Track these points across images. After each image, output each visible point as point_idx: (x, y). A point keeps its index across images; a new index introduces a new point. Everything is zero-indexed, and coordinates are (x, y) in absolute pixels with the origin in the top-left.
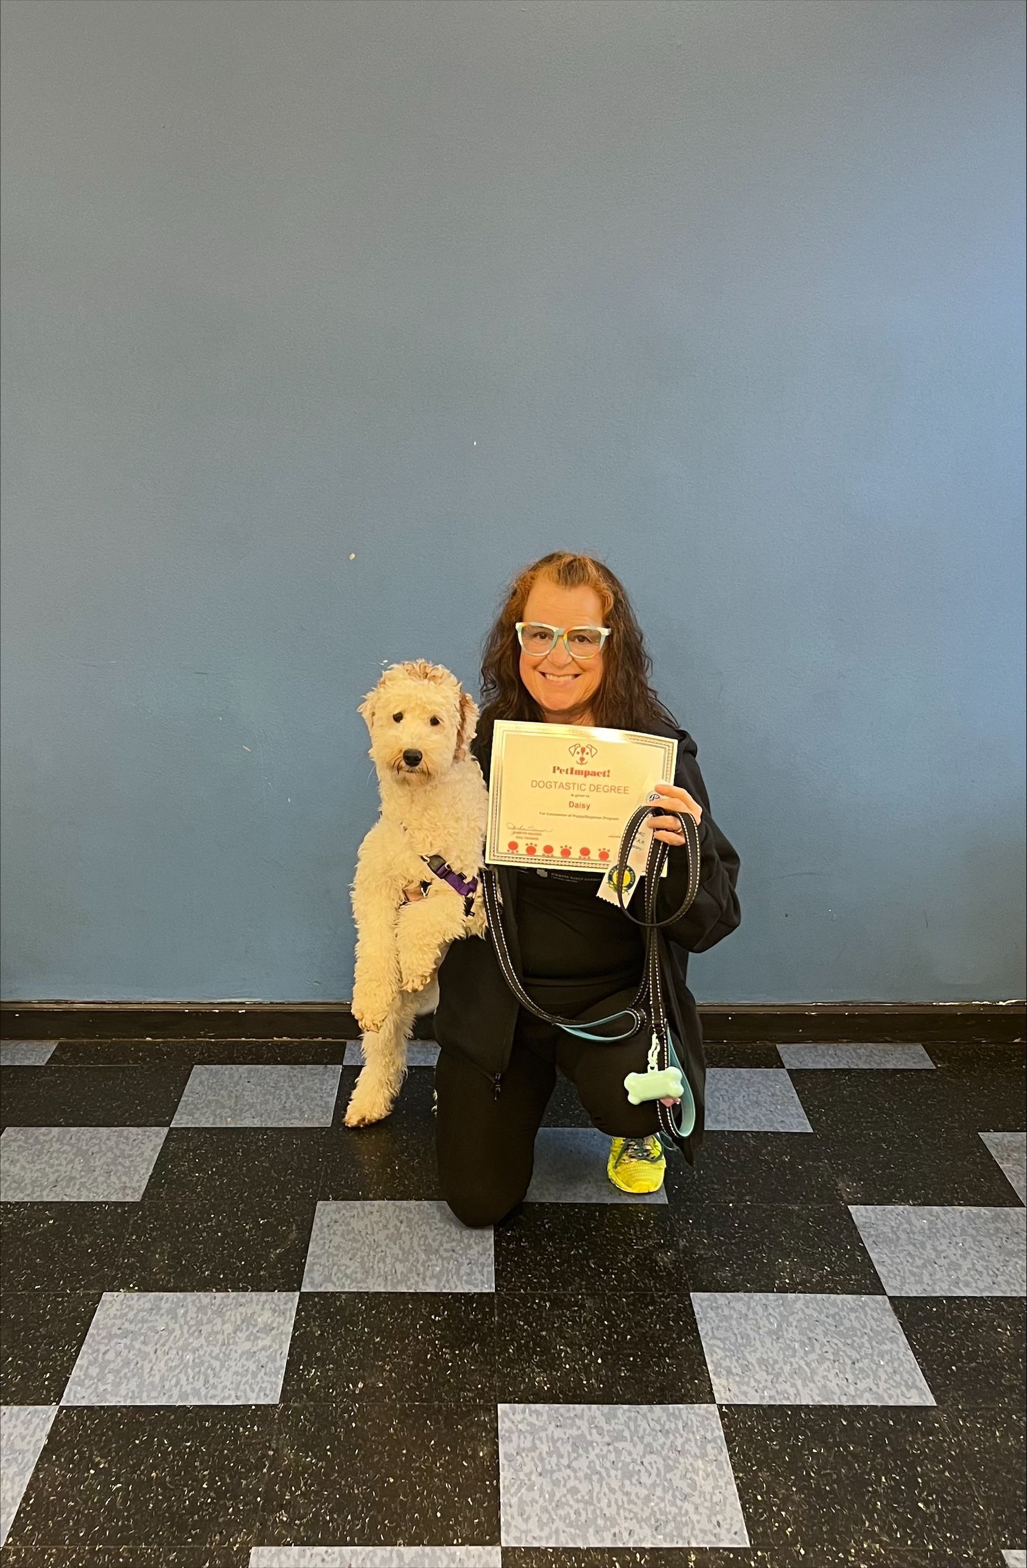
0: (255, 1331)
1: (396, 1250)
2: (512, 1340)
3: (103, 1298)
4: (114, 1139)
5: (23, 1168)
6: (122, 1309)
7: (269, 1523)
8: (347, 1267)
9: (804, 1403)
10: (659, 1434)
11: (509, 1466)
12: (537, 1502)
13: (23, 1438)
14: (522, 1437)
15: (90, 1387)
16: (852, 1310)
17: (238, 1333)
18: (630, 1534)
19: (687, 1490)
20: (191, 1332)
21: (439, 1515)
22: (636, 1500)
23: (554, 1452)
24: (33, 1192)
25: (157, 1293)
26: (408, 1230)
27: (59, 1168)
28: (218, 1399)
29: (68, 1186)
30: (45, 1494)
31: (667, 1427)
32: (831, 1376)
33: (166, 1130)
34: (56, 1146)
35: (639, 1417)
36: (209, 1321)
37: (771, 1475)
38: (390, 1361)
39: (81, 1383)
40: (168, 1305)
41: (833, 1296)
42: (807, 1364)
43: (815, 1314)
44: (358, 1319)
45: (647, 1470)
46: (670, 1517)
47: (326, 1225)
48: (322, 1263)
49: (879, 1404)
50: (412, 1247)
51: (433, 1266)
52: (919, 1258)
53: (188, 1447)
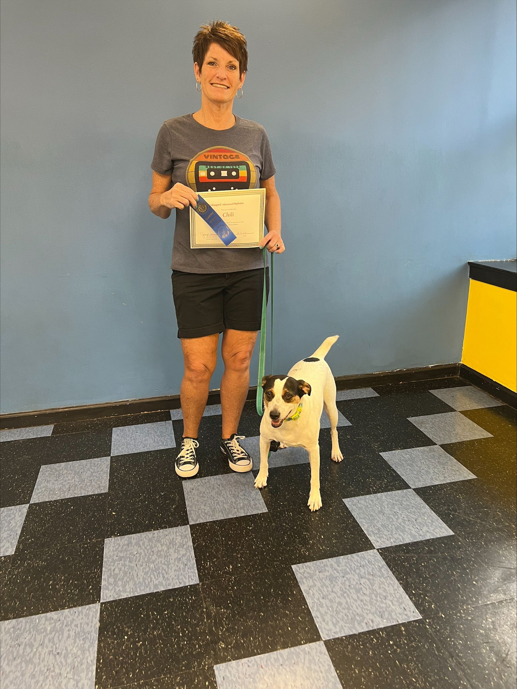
0: (177, 548)
1: (221, 499)
2: (284, 533)
3: (105, 542)
4: (89, 465)
5: (53, 484)
6: (115, 546)
7: (217, 650)
8: (205, 510)
9: (408, 542)
10: (361, 568)
11: (308, 596)
12: (328, 614)
13: (88, 624)
14: (308, 580)
15: (112, 590)
16: (403, 497)
17: (170, 550)
18: (372, 622)
19: (384, 594)
20: (149, 552)
21: (289, 629)
22: (367, 603)
23: (324, 585)
24: (60, 495)
25: (129, 535)
26: (223, 489)
27: (68, 481)
28: (172, 585)
29: (75, 490)
30: (107, 655)
31: (362, 563)
32: (412, 528)
33: (109, 457)
34: (65, 471)
35: (349, 561)
36: (155, 546)
37: (412, 579)
38: (239, 552)
39: (107, 589)
40: (135, 541)
41: (393, 492)
42: (400, 524)
43: (391, 501)
44: (218, 534)
45: (364, 587)
46: (384, 609)
47: (189, 491)
48: (194, 509)
49: (435, 537)
50: (227, 496)
51: (240, 503)
52: (415, 471)
53: (166, 614)
